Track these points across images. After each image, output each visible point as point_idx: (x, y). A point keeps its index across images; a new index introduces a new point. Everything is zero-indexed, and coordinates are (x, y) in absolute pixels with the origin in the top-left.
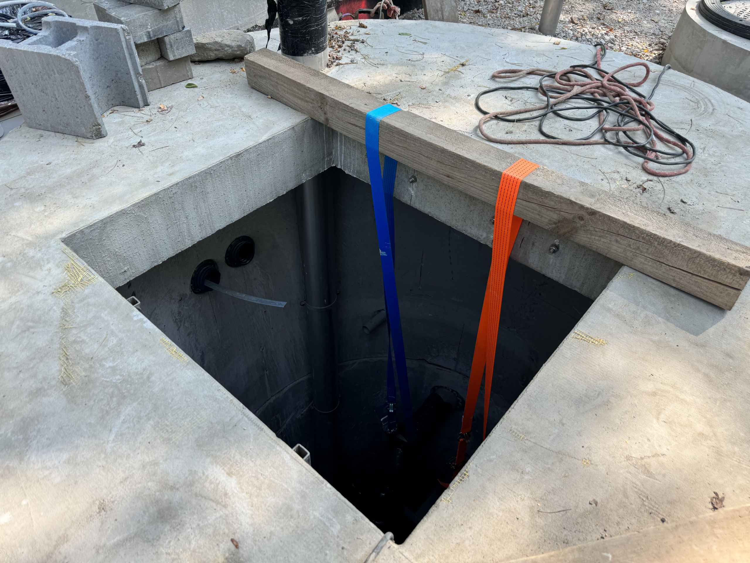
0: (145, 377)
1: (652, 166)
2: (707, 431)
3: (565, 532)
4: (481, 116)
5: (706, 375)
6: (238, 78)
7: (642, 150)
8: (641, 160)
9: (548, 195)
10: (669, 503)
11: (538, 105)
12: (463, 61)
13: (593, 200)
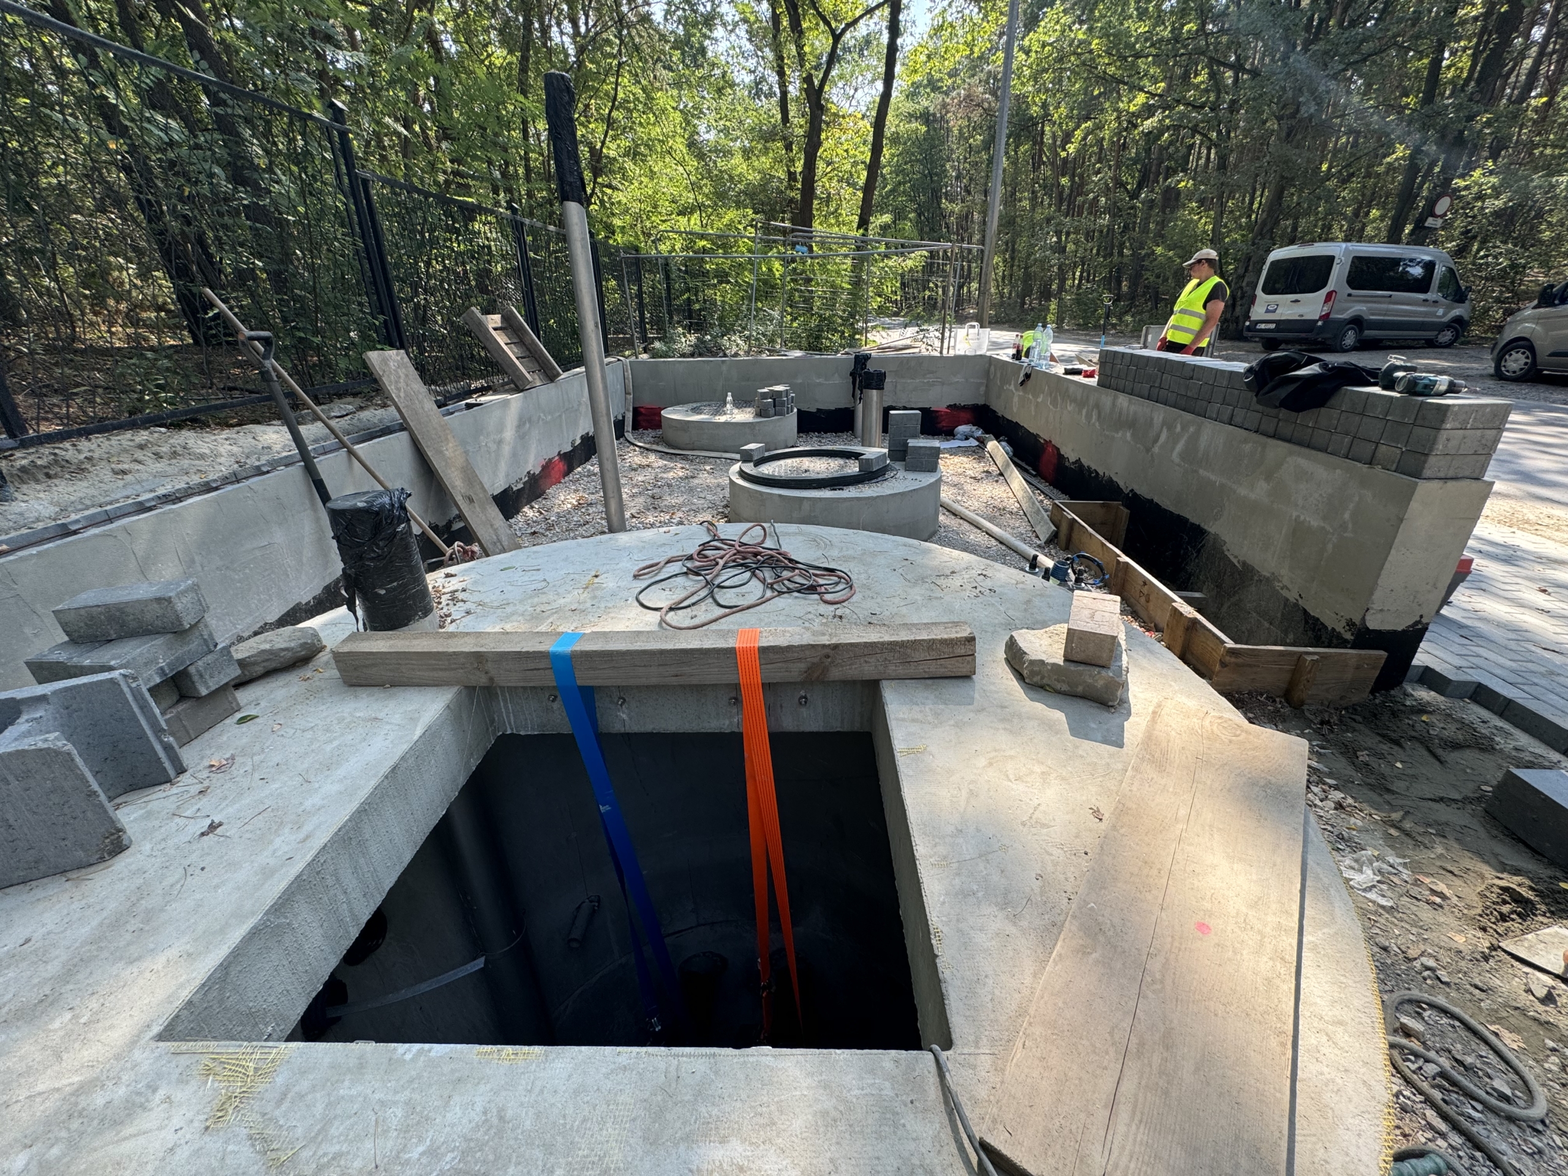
0: (495, 1121)
1: (828, 597)
2: (1044, 769)
3: (1046, 917)
4: (658, 614)
5: (1005, 729)
6: (318, 683)
7: (812, 589)
8: (816, 596)
9: (790, 648)
10: (1076, 837)
11: (699, 586)
12: (594, 573)
13: (827, 637)
